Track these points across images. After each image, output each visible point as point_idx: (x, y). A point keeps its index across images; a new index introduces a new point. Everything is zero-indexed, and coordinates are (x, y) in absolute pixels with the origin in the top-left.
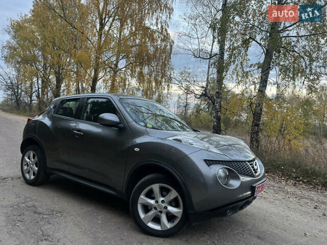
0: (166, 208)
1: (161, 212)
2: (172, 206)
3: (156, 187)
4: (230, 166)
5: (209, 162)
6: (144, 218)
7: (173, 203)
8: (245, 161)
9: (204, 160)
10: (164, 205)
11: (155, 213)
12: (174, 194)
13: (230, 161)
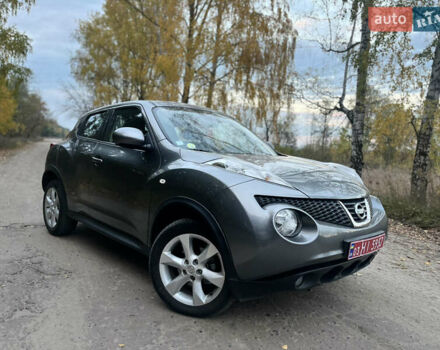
0: (200, 271)
1: (193, 278)
2: (210, 268)
3: (185, 239)
4: (302, 208)
5: (263, 201)
6: (169, 285)
7: (213, 266)
8: (335, 201)
9: (256, 196)
10: (196, 267)
11: (186, 279)
12: (211, 251)
13: (305, 199)
